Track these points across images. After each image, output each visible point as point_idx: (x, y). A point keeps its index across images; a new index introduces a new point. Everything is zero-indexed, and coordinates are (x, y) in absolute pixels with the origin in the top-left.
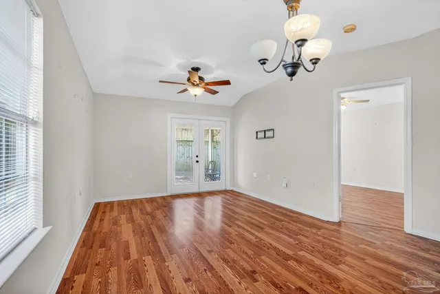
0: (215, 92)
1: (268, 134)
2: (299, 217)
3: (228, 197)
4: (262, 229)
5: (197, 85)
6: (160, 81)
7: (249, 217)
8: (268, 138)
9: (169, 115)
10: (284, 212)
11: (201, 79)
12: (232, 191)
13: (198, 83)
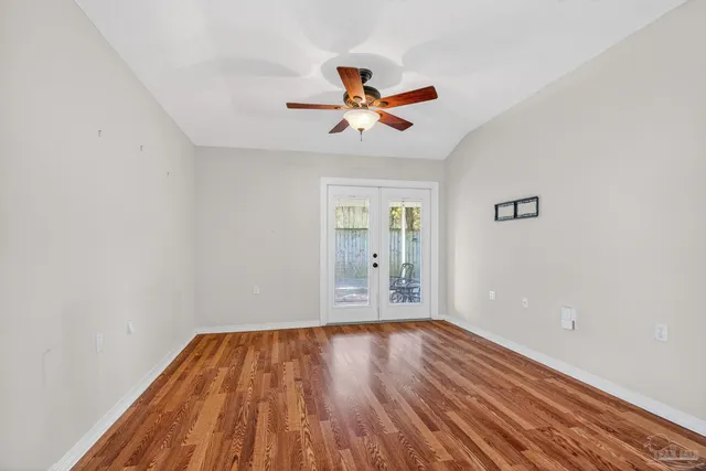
0: (403, 125)
1: (523, 209)
2: (617, 412)
3: (433, 338)
4: (519, 447)
5: (365, 106)
6: (290, 106)
7: (481, 400)
8: (523, 217)
9: (324, 181)
10: (570, 390)
11: (370, 91)
12: (443, 323)
13: (364, 101)
